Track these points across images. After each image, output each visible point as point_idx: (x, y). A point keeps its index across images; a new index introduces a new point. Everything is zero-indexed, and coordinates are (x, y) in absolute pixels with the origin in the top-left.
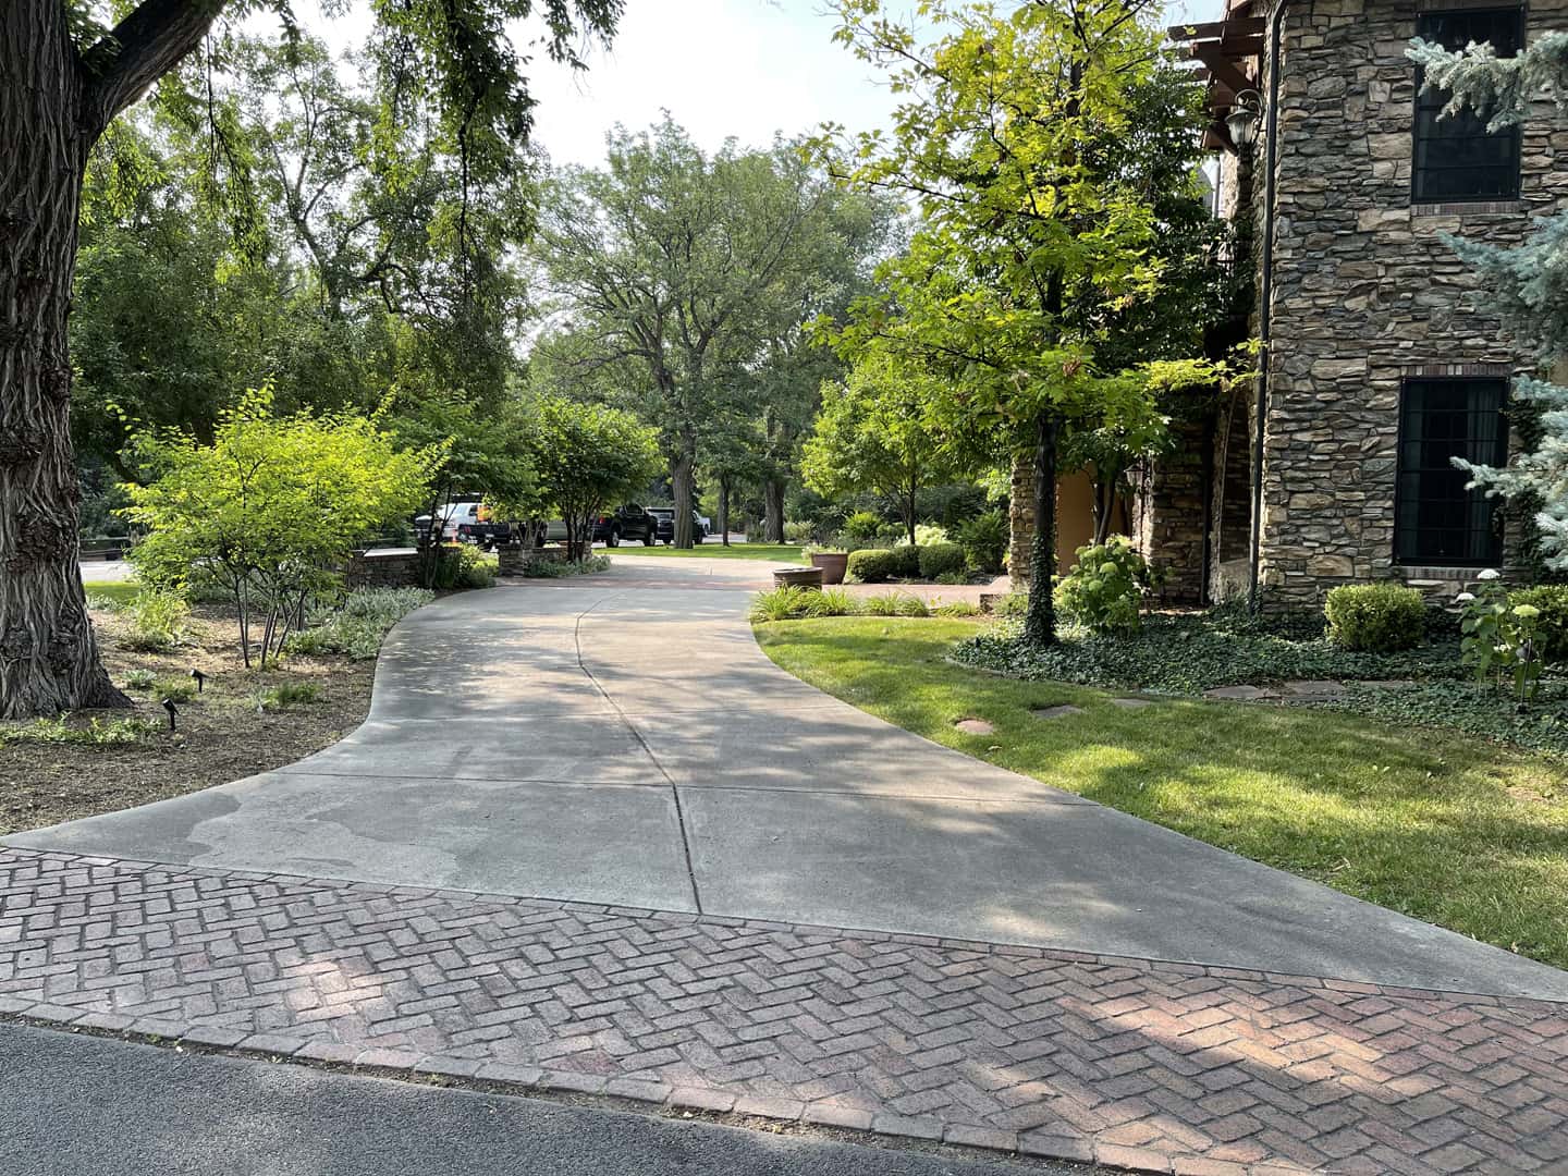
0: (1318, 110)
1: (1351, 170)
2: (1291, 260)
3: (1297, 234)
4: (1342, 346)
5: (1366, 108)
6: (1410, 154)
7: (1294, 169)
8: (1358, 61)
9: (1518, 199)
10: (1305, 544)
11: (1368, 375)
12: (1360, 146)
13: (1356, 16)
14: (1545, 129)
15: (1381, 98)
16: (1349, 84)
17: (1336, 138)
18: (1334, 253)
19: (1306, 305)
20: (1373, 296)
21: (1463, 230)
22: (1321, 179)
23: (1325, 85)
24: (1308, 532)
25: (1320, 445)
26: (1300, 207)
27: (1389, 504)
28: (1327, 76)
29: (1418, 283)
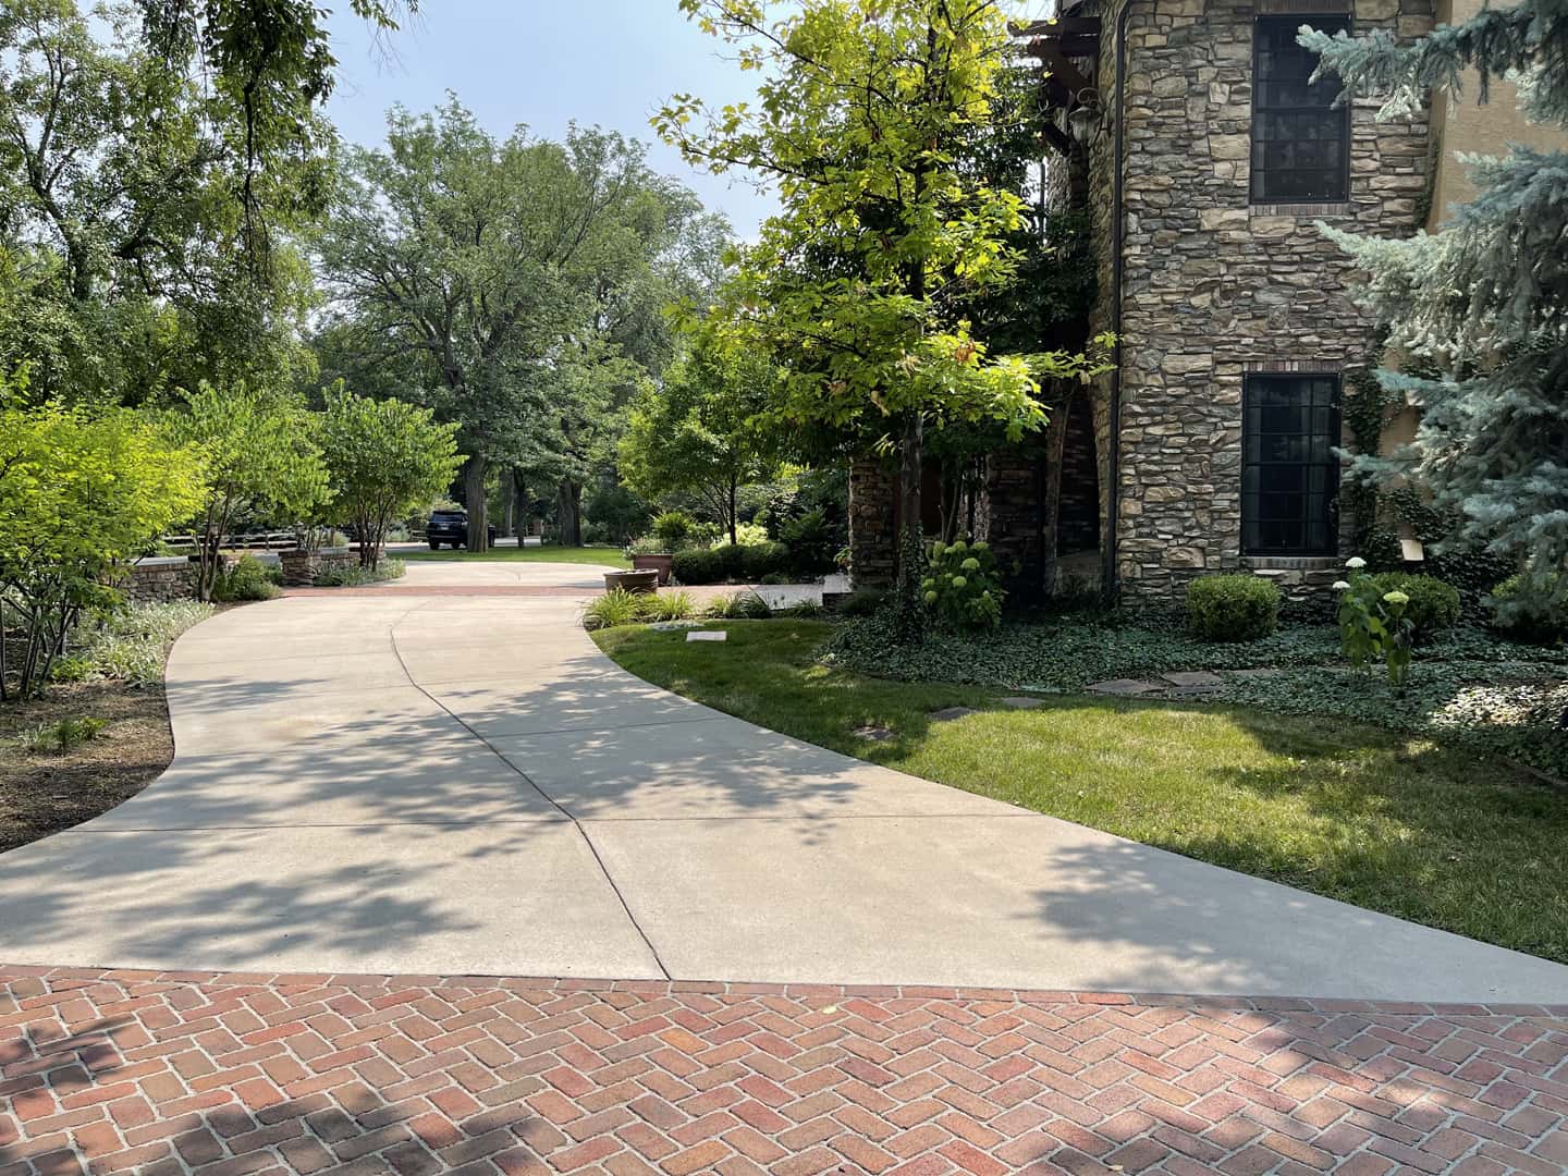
0: (1162, 109)
1: (1194, 169)
2: (1140, 256)
3: (1146, 231)
4: (1189, 342)
5: (1207, 109)
6: (1248, 155)
7: (1141, 167)
8: (1199, 62)
9: (1347, 201)
10: (1161, 536)
11: (1214, 370)
12: (1200, 146)
13: (1197, 17)
14: (1372, 134)
15: (1221, 99)
16: (1190, 84)
17: (1180, 137)
18: (1179, 251)
19: (1155, 300)
20: (1217, 294)
21: (1298, 231)
22: (1167, 177)
23: (1168, 85)
24: (1162, 525)
25: (1171, 439)
26: (1147, 204)
27: (1236, 496)
28: (1170, 76)
29: (1258, 281)
